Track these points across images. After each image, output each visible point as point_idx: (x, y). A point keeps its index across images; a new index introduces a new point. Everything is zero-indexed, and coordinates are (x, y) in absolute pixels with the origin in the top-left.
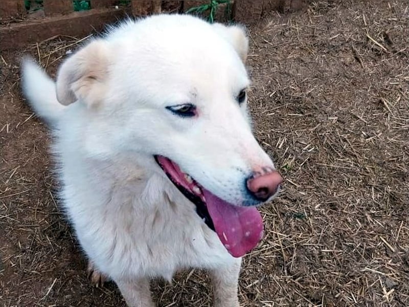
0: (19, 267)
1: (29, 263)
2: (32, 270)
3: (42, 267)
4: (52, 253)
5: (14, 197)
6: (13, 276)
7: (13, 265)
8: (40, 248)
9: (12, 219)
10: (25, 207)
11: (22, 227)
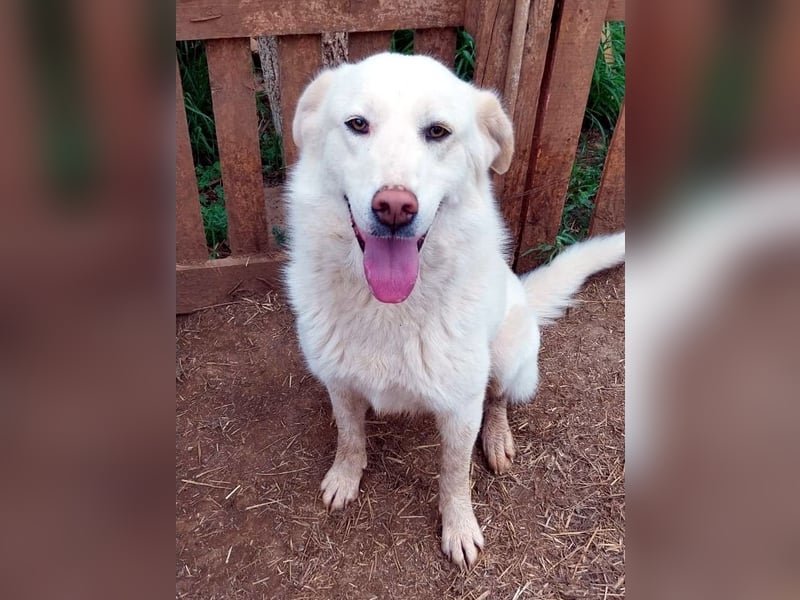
0: (288, 577)
1: (301, 573)
2: (305, 584)
3: (318, 581)
4: (333, 562)
5: (290, 476)
6: (279, 588)
7: (281, 573)
8: (318, 552)
9: (285, 507)
10: (302, 490)
11: (297, 520)
